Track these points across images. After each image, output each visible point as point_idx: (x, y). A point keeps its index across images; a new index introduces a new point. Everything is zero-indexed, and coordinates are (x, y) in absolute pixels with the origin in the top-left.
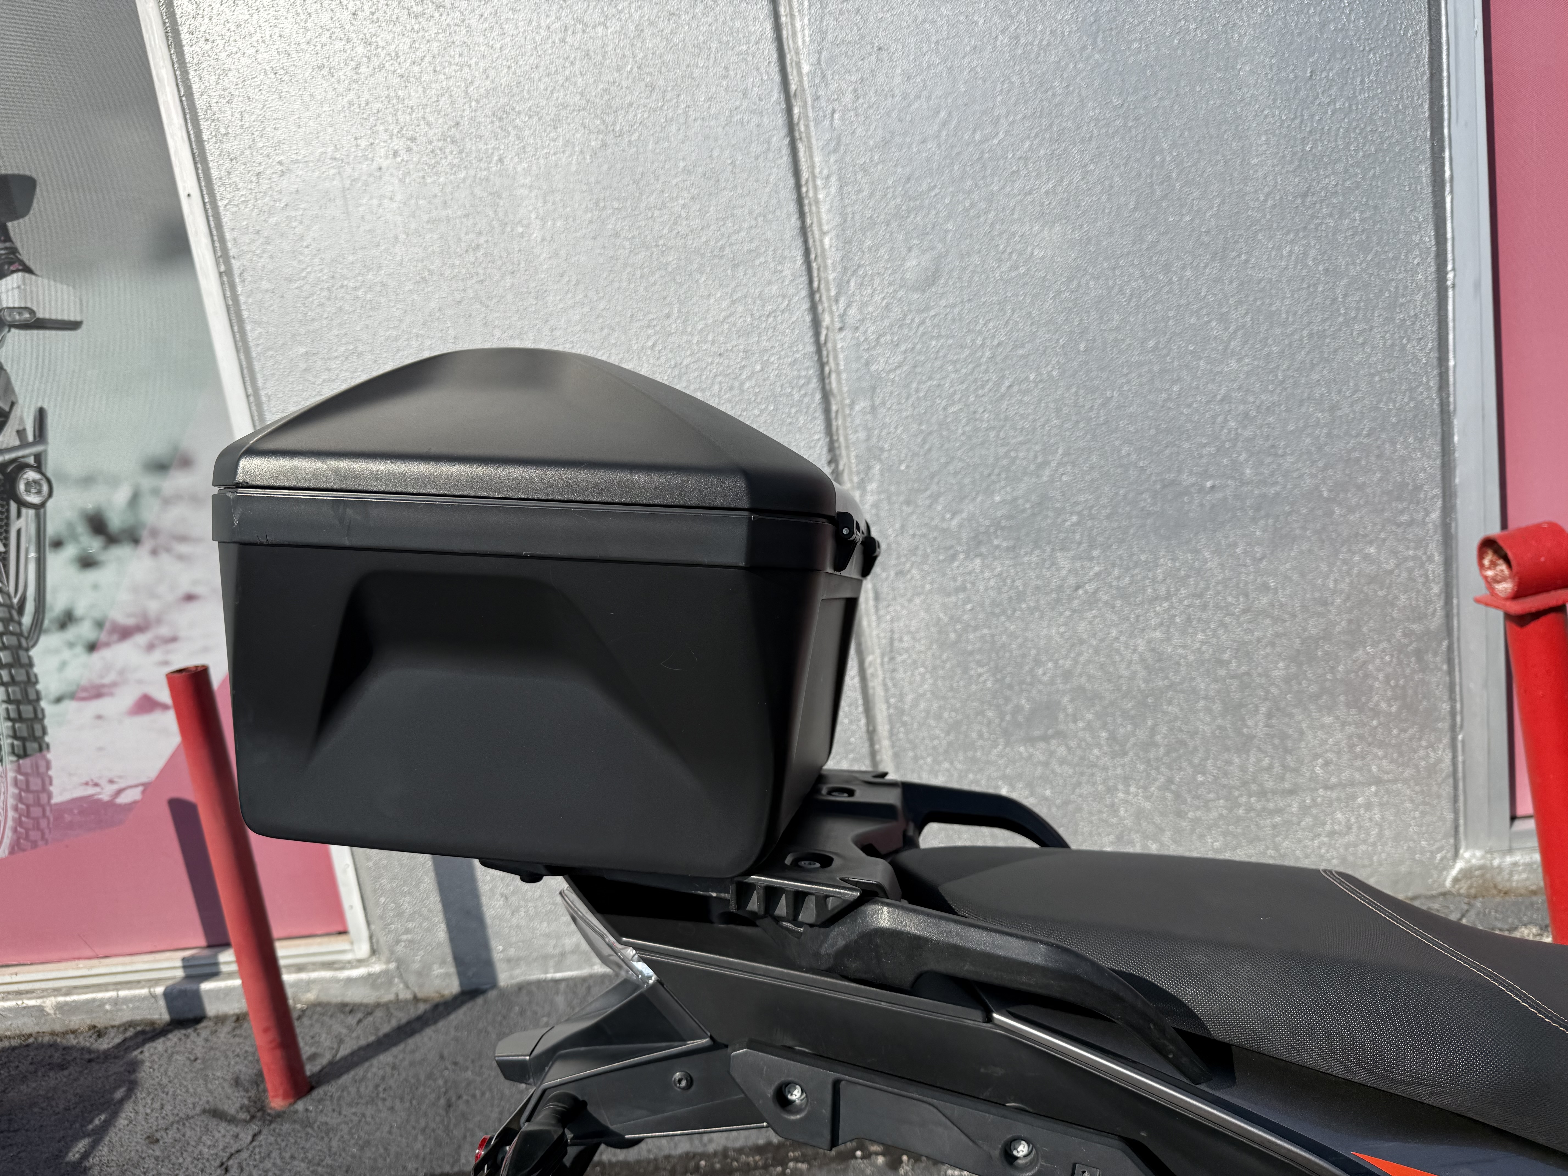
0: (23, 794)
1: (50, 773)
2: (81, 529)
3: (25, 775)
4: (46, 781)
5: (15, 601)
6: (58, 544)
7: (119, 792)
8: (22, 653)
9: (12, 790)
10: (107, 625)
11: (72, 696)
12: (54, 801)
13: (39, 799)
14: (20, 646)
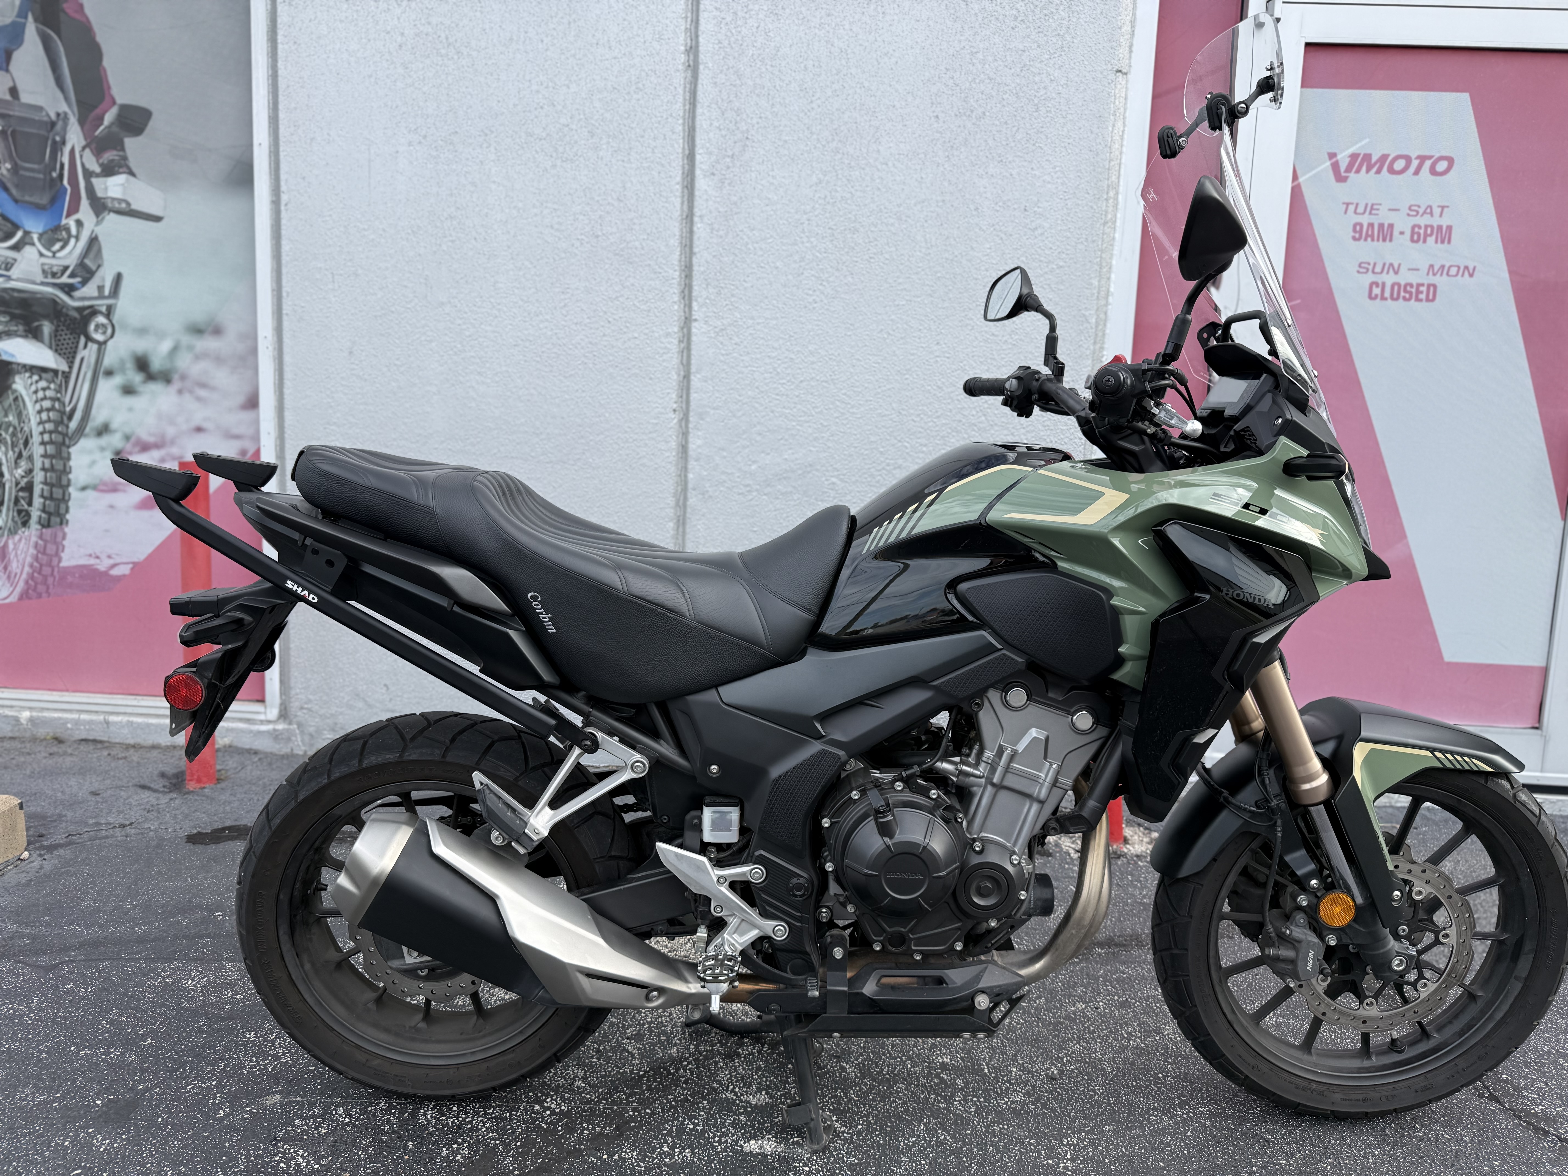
0: (40, 555)
1: (65, 543)
2: (130, 365)
3: (46, 541)
4: (59, 548)
5: (68, 409)
6: (109, 373)
7: (114, 566)
8: (64, 449)
9: (32, 551)
10: (133, 440)
11: (95, 488)
12: (63, 564)
13: (51, 561)
14: (63, 443)
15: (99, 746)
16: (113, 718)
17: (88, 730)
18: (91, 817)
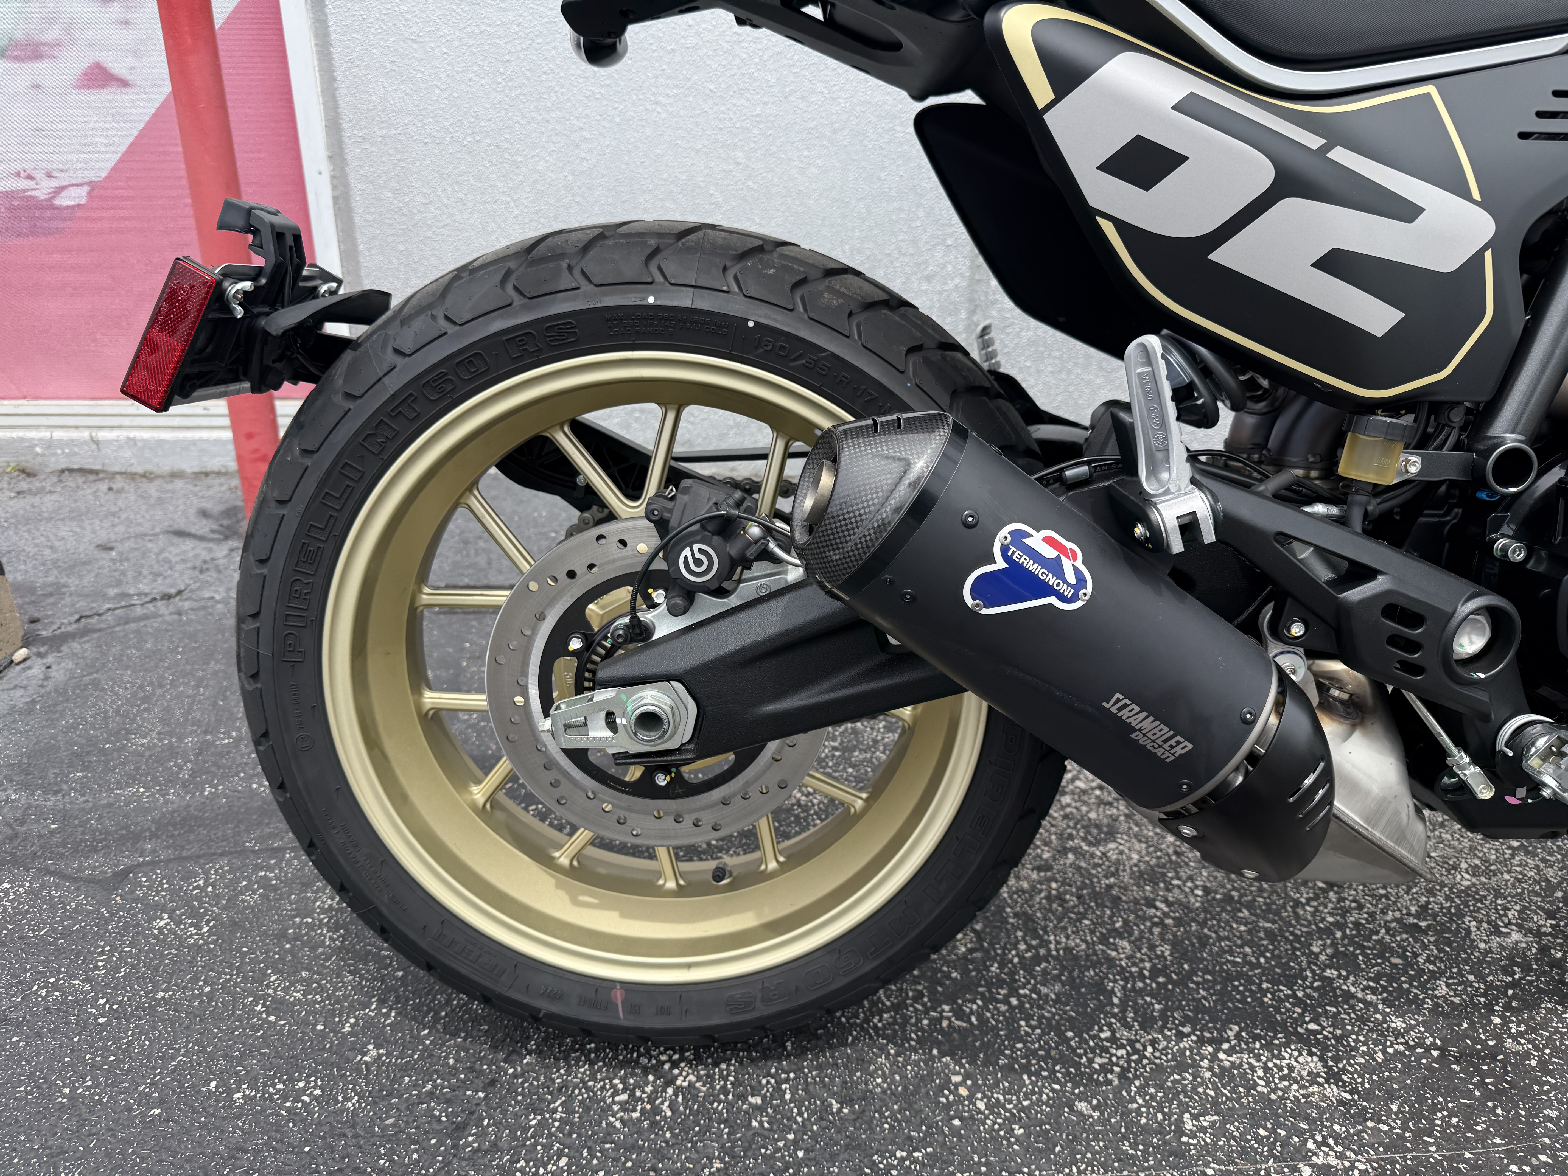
7: (60, 191)
15: (92, 477)
16: (103, 435)
17: (68, 455)
18: (109, 586)
